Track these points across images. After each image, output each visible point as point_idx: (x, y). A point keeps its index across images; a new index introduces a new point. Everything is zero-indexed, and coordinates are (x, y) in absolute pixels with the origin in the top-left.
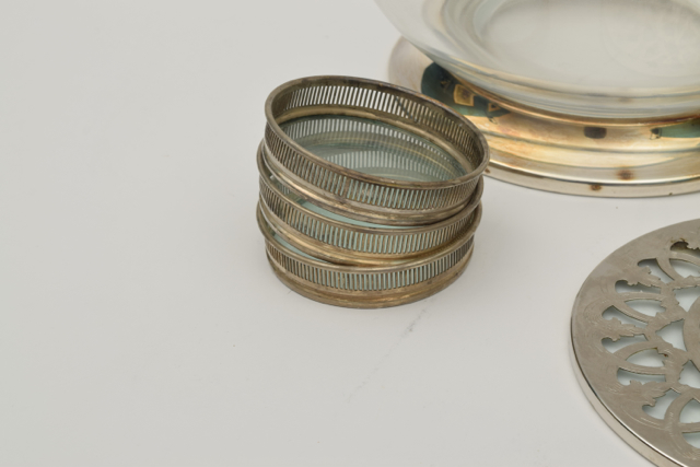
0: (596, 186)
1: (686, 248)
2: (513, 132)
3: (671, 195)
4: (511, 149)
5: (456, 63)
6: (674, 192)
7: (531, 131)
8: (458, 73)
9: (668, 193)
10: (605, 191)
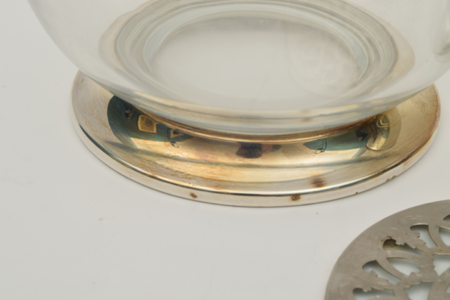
0: (296, 197)
1: (396, 245)
2: (210, 157)
3: (357, 194)
4: (212, 173)
5: (139, 97)
6: (359, 191)
7: (227, 155)
8: (141, 106)
9: (354, 193)
10: (303, 200)
